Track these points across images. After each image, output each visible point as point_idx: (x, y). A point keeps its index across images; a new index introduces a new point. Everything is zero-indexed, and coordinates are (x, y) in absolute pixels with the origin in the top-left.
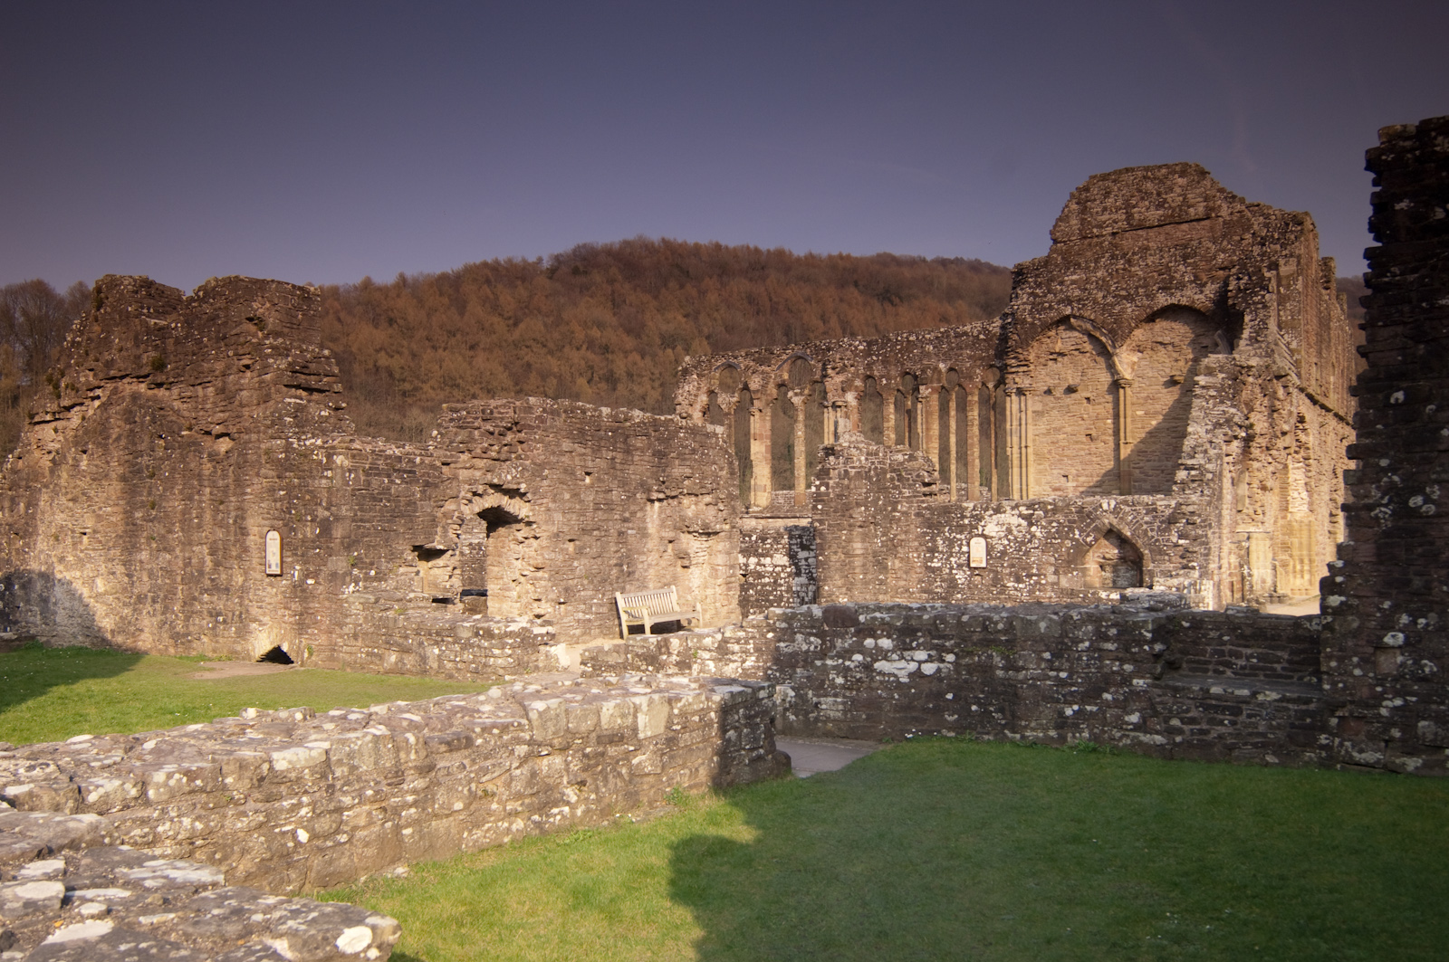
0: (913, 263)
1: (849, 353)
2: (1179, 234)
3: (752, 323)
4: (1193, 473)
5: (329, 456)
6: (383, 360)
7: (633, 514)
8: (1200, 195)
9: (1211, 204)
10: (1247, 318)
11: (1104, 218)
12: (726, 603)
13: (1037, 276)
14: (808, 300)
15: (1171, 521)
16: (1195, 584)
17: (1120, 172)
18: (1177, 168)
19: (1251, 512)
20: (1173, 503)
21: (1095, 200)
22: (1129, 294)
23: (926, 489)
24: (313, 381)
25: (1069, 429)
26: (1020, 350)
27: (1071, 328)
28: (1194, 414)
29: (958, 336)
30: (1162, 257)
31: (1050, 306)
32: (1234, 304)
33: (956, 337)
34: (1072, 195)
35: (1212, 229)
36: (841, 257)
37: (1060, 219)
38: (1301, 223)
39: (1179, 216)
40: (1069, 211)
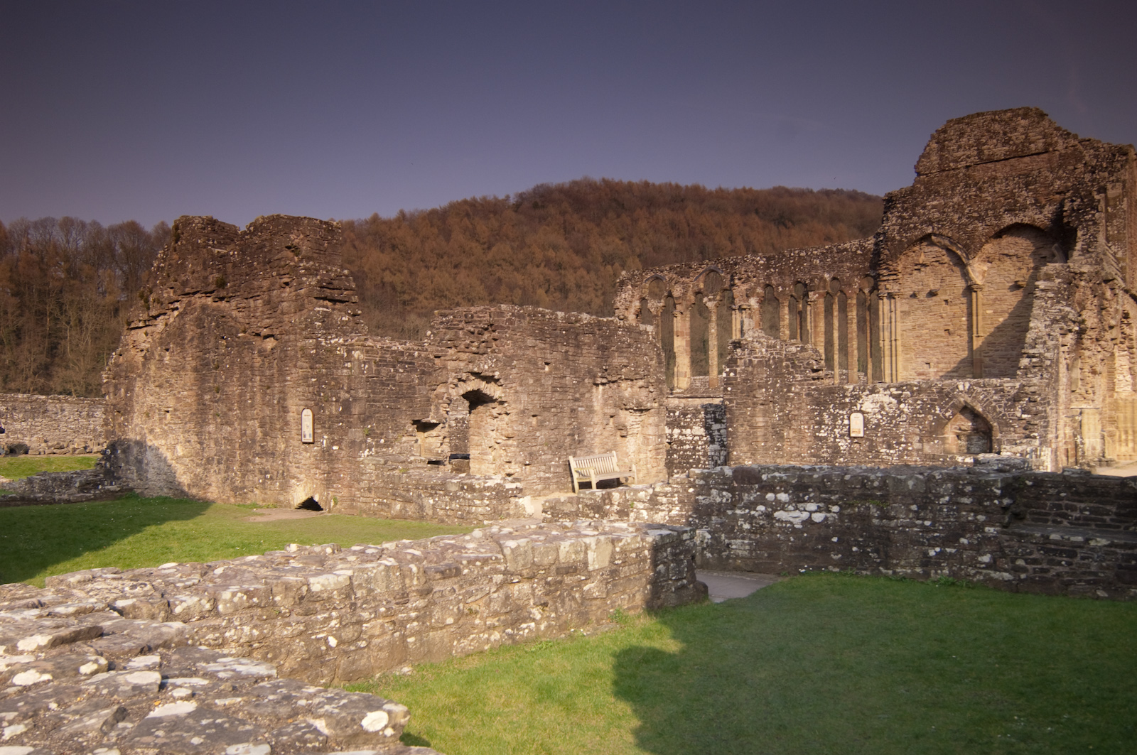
0: (803, 194)
1: (752, 266)
2: (1022, 166)
3: (674, 244)
4: (1034, 360)
5: (349, 352)
6: (388, 277)
7: (583, 395)
8: (1040, 133)
9: (1049, 140)
10: (1080, 233)
11: (960, 153)
12: (655, 465)
13: (904, 202)
14: (718, 225)
15: (1016, 399)
16: (1036, 451)
17: (971, 117)
18: (1021, 112)
19: (1083, 391)
20: (1017, 385)
21: (952, 140)
22: (980, 216)
23: (814, 374)
24: (336, 294)
25: (930, 326)
26: (890, 263)
27: (932, 244)
28: (1035, 312)
29: (840, 251)
30: (1008, 185)
31: (915, 226)
32: (1069, 222)
33: (838, 253)
34: (933, 137)
35: (1050, 161)
36: (744, 190)
37: (923, 156)
38: (1126, 154)
39: (1022, 151)
40: (930, 150)
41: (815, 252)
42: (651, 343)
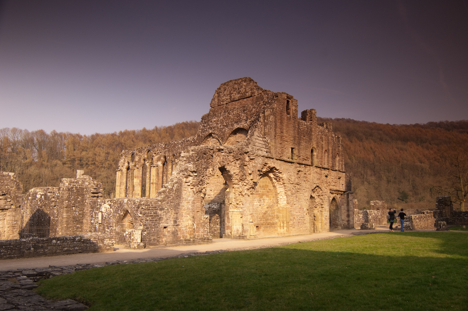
1: (160, 148)
2: (244, 103)
8: (250, 88)
9: (253, 91)
11: (224, 98)
17: (228, 82)
18: (244, 79)
21: (222, 92)
22: (227, 125)
23: (94, 195)
29: (187, 141)
30: (238, 111)
34: (216, 91)
35: (252, 100)
37: (213, 100)
38: (277, 96)
39: (244, 96)
41: (180, 142)
42: (12, 180)
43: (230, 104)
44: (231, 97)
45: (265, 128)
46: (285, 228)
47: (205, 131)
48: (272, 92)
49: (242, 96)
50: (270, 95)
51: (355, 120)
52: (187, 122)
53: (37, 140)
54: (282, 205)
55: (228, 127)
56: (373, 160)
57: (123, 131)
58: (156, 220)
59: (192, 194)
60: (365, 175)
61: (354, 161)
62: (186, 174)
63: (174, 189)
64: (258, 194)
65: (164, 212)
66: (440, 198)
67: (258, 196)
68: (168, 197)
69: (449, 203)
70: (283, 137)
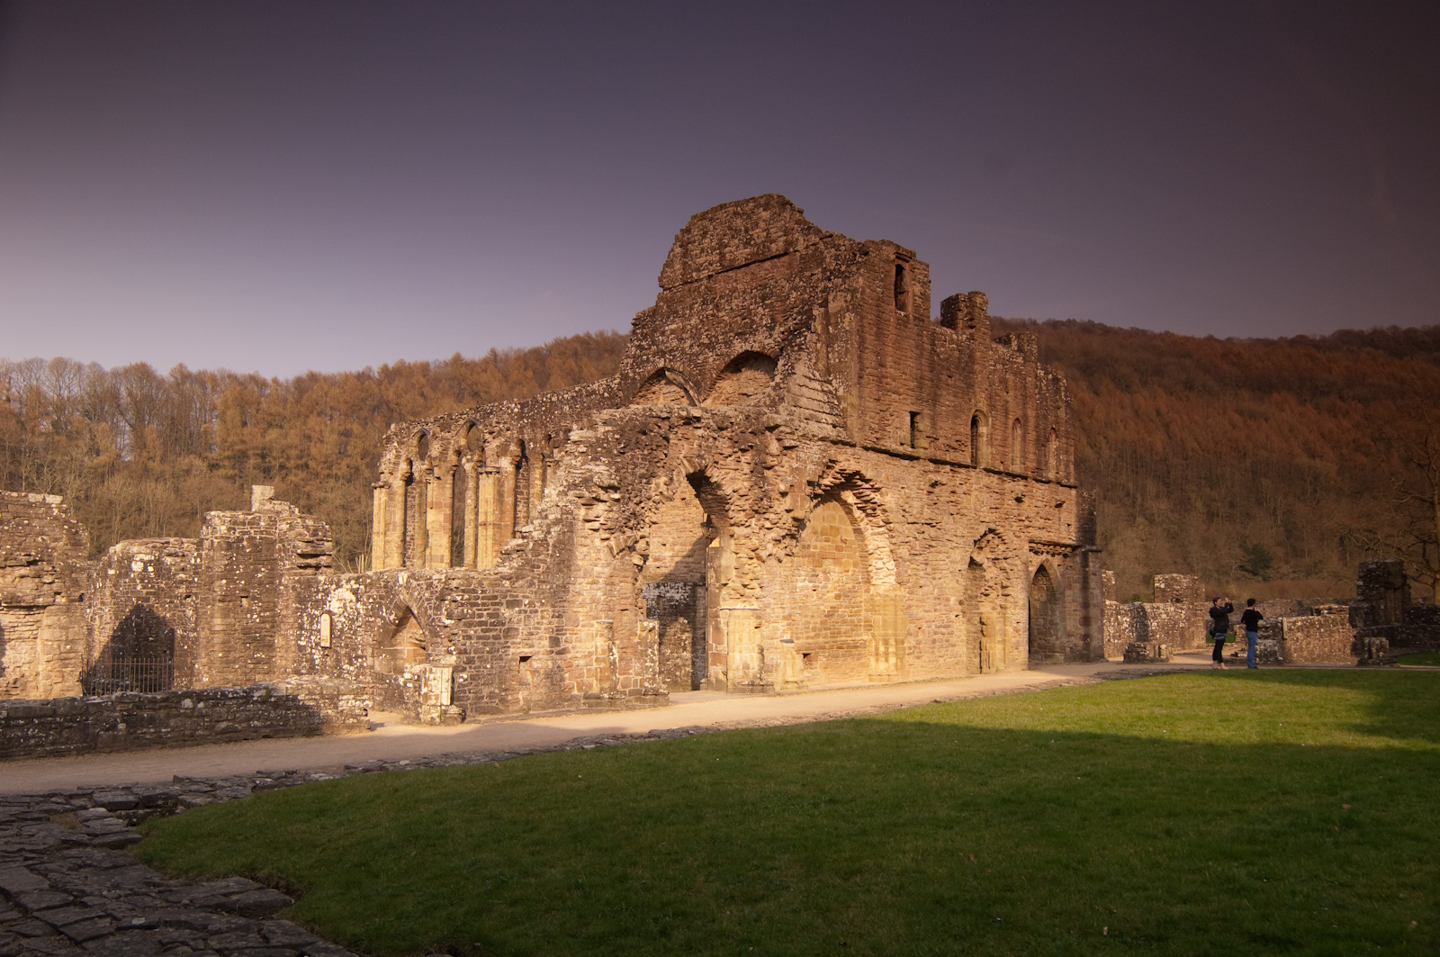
1: (506, 416)
2: (762, 273)
8: (781, 229)
9: (790, 237)
11: (703, 259)
15: (442, 597)
17: (714, 210)
18: (762, 201)
21: (695, 242)
22: (710, 343)
23: (306, 561)
29: (589, 394)
30: (745, 299)
31: (648, 358)
34: (677, 238)
35: (790, 266)
37: (667, 265)
38: (866, 253)
39: (764, 252)
41: (566, 396)
42: (56, 518)
43: (720, 277)
44: (722, 255)
45: (828, 352)
46: (892, 660)
47: (643, 362)
48: (850, 240)
49: (757, 254)
50: (843, 248)
51: (1109, 324)
52: (588, 335)
53: (130, 394)
54: (881, 590)
55: (714, 348)
56: (1164, 448)
57: (391, 365)
58: (496, 638)
59: (604, 555)
60: (1138, 496)
61: (1106, 452)
62: (587, 494)
63: (551, 542)
64: (809, 556)
65: (520, 612)
66: (1370, 566)
67: (809, 562)
68: (533, 566)
69: (1399, 581)
70: (884, 380)
